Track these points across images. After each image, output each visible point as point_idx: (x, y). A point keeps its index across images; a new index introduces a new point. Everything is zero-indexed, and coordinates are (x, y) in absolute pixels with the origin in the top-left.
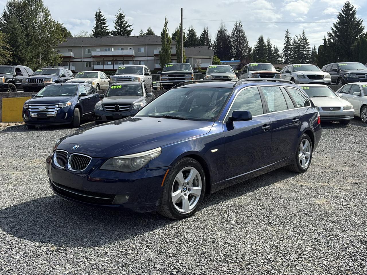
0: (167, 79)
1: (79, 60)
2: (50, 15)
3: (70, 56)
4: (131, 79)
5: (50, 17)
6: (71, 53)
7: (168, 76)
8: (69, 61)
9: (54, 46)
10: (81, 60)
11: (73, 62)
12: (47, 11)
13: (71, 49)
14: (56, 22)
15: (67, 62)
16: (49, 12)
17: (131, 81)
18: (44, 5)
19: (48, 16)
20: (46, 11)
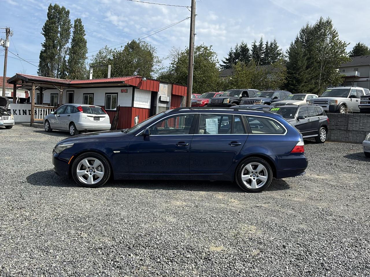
0: (366, 102)
1: (365, 79)
2: (338, 36)
3: (355, 76)
4: (327, 101)
5: (337, 38)
6: (357, 72)
7: (368, 99)
8: (352, 81)
9: (338, 67)
10: (367, 79)
11: (358, 82)
12: (335, 33)
13: (358, 69)
14: (342, 43)
15: (351, 82)
16: (337, 33)
17: (327, 103)
18: (333, 27)
19: (335, 37)
20: (333, 33)
